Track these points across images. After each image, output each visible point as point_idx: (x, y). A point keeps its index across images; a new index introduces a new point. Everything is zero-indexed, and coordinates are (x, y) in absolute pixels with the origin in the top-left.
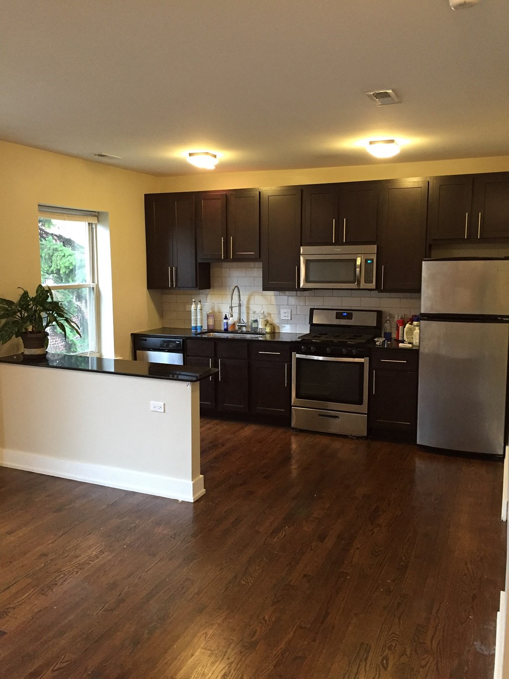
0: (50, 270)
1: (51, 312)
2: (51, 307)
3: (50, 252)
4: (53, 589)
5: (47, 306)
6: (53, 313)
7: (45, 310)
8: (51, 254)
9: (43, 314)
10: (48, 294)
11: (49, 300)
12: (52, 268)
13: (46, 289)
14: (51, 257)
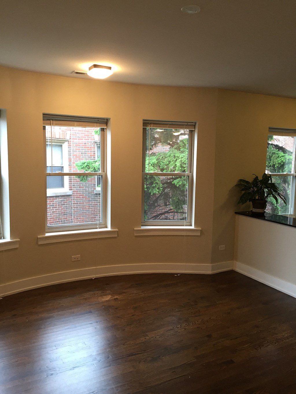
0: (269, 165)
1: (270, 189)
2: (270, 186)
3: (270, 154)
4: (261, 347)
5: (268, 186)
6: (271, 189)
7: (267, 188)
8: (271, 156)
9: (266, 190)
10: (270, 179)
11: (270, 182)
12: (271, 164)
13: (268, 176)
14: (270, 157)
